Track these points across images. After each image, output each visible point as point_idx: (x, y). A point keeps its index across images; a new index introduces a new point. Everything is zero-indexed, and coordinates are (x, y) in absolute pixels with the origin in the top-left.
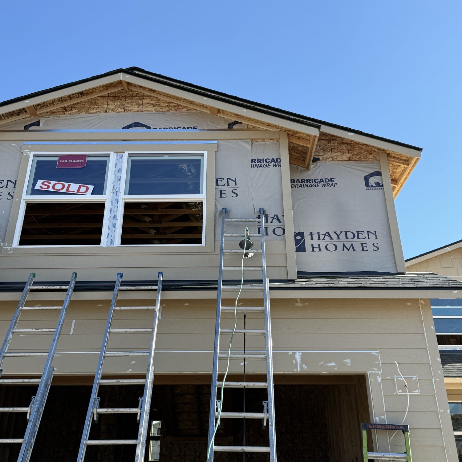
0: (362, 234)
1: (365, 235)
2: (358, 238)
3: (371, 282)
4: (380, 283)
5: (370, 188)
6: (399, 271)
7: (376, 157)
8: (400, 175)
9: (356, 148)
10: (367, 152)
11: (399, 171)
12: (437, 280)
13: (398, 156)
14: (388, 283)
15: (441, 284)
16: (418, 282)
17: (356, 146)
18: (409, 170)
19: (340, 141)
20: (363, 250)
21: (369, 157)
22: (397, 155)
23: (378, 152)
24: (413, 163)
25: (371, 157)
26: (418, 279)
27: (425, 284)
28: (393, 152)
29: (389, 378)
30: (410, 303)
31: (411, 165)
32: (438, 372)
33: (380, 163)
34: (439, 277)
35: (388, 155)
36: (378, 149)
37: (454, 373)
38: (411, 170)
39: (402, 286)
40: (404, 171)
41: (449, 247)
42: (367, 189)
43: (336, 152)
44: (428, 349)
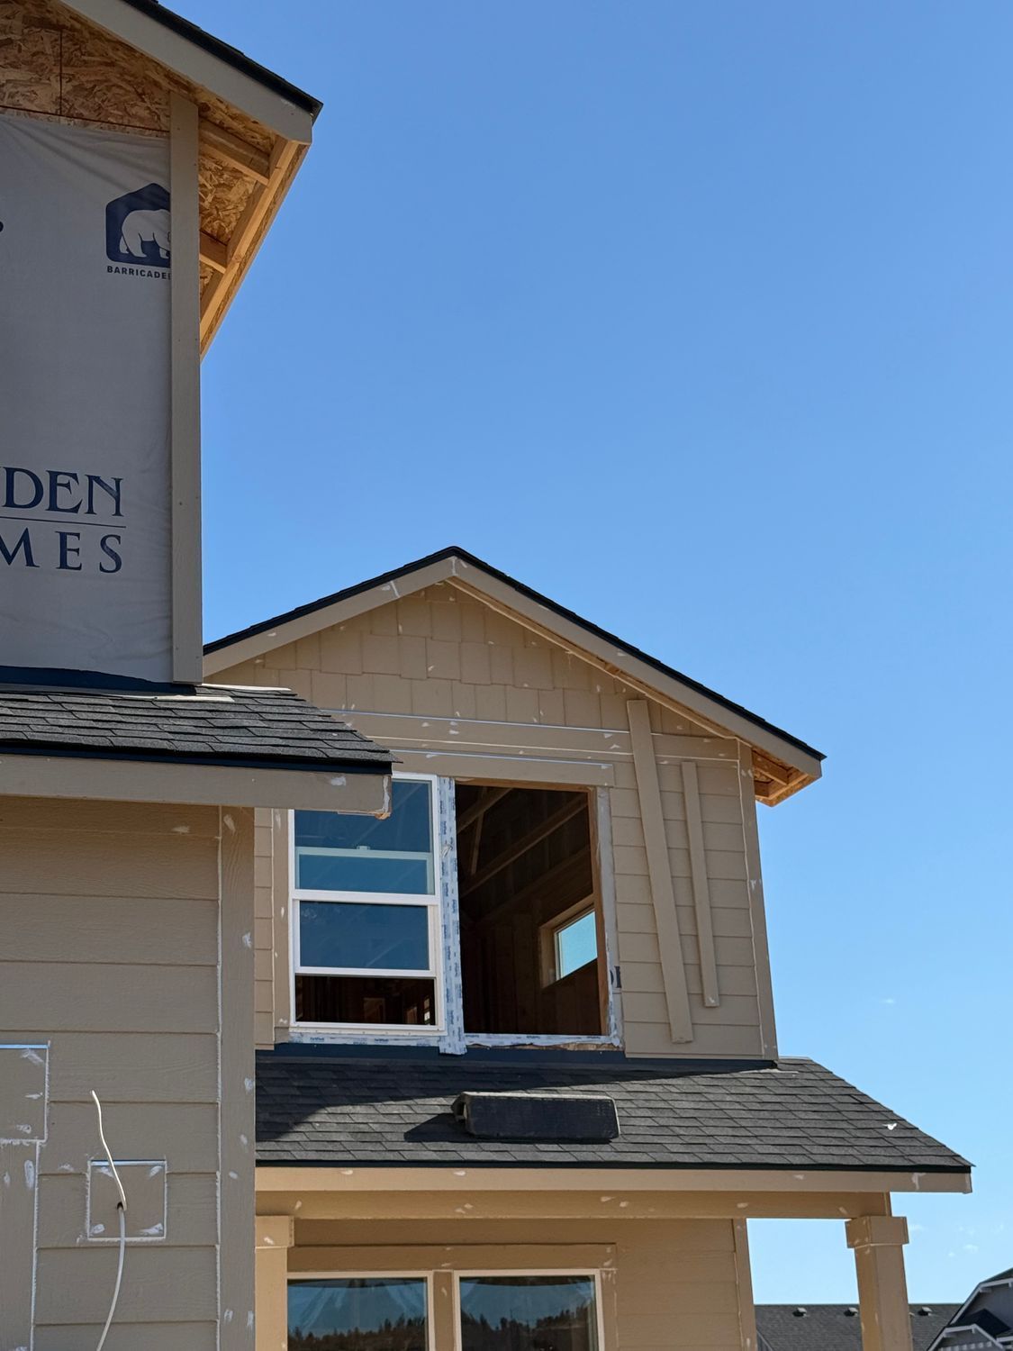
0: (68, 485)
1: (79, 492)
2: (53, 506)
3: (62, 722)
4: (95, 724)
5: (121, 265)
6: (177, 678)
7: (159, 118)
8: (238, 220)
9: (90, 54)
10: (129, 82)
11: (238, 196)
12: (293, 725)
13: (236, 125)
14: (124, 726)
15: (298, 743)
16: (227, 732)
17: (89, 47)
18: (270, 199)
19: (33, 9)
20: (63, 565)
21: (133, 111)
22: (234, 117)
23: (169, 91)
24: (285, 167)
25: (140, 110)
26: (232, 715)
27: (246, 740)
28: (221, 102)
29: (66, 1167)
30: (186, 825)
31: (279, 175)
32: (239, 1139)
33: (169, 145)
34: (304, 711)
35: (203, 109)
36: (170, 76)
37: (339, 1147)
38: (274, 202)
39: (165, 745)
40: (253, 200)
41: (399, 580)
42: (110, 269)
43: (14, 65)
44: (219, 1035)
